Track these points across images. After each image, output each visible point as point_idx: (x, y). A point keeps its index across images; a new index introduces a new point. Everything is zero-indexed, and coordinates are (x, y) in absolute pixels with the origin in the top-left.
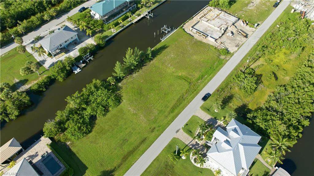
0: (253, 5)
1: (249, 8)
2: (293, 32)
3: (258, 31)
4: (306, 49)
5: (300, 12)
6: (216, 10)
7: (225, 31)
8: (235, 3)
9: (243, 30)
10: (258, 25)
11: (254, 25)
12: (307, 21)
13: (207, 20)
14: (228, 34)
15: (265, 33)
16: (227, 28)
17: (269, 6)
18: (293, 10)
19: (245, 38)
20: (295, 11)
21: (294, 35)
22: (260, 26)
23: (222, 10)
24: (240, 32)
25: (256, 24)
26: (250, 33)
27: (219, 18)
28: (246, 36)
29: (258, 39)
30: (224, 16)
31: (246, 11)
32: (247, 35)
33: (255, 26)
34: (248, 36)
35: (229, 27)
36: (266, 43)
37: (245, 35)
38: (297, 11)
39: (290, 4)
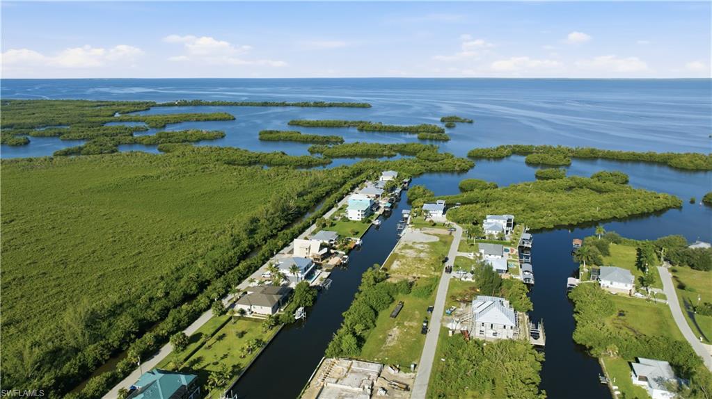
0: (393, 339)
1: (388, 344)
2: (468, 362)
3: (419, 375)
4: (497, 381)
5: (460, 332)
6: (341, 360)
7: (372, 390)
8: (364, 343)
9: (397, 380)
10: (415, 366)
11: (410, 368)
12: (476, 342)
13: (335, 380)
14: (378, 394)
15: (431, 376)
16: (373, 385)
17: (415, 334)
18: (450, 332)
19: (406, 392)
20: (453, 332)
21: (471, 366)
22: (419, 367)
23: (350, 359)
24: (395, 385)
25: (412, 366)
26: (410, 382)
27: (353, 372)
28: (407, 389)
29: (426, 388)
30: (359, 366)
31: (387, 351)
32: (407, 386)
33: (412, 369)
34: (409, 387)
35: (375, 382)
36: (440, 390)
37: (404, 386)
38: (456, 332)
39: (442, 325)
